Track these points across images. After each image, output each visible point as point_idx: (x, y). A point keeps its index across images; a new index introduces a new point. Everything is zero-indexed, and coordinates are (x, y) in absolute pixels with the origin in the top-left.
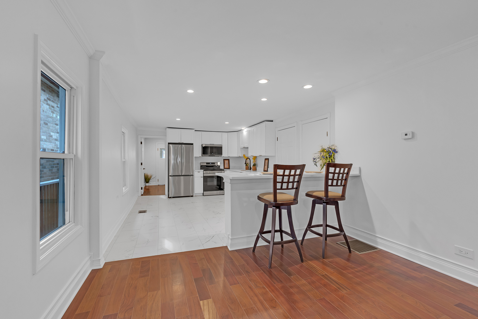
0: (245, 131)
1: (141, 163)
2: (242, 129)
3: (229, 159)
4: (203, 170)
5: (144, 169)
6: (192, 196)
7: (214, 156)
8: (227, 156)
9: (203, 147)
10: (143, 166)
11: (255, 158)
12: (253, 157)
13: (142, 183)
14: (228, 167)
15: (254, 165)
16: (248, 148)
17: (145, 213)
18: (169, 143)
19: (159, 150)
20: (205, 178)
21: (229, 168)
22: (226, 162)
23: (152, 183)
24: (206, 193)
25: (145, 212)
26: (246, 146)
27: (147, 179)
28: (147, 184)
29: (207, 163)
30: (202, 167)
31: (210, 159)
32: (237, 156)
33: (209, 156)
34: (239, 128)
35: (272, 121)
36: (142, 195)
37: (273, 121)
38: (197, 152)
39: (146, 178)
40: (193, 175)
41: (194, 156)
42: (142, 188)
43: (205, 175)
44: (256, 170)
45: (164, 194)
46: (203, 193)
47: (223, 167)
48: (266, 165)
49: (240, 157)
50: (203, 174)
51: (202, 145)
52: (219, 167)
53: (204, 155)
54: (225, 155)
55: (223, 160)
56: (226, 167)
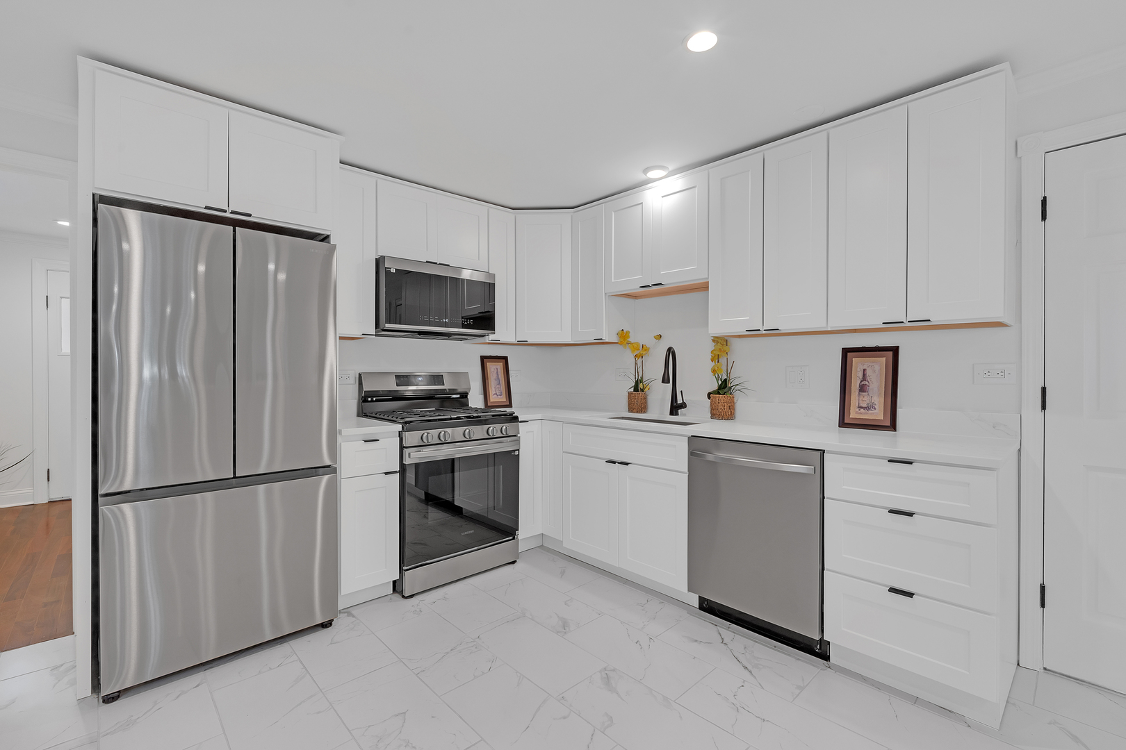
3: (505, 359)
4: (399, 427)
8: (513, 340)
9: (388, 273)
15: (724, 388)
16: (704, 287)
20: (410, 477)
24: (414, 578)
26: (676, 276)
29: (401, 379)
30: (373, 404)
32: (569, 341)
33: (421, 333)
41: (333, 329)
43: (413, 457)
44: (737, 417)
46: (394, 582)
47: (481, 397)
48: (862, 389)
49: (600, 343)
50: (402, 448)
51: (379, 262)
52: (464, 395)
53: (388, 326)
54: (504, 330)
55: (483, 358)
56: (493, 399)
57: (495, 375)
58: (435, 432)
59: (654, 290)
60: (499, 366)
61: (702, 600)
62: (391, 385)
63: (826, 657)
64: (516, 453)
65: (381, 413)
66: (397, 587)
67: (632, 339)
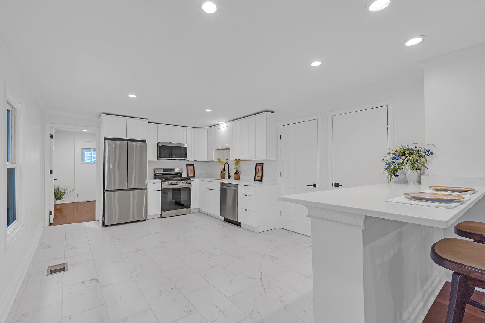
0: (223, 126)
1: (50, 171)
2: (220, 123)
3: (194, 165)
4: (161, 181)
5: (54, 179)
6: (145, 220)
7: (176, 159)
8: (193, 160)
9: (160, 146)
10: (54, 175)
11: (237, 162)
12: (235, 162)
13: (50, 204)
14: (192, 175)
15: (237, 172)
16: (229, 149)
17: (65, 273)
18: (105, 139)
19: (80, 150)
20: (163, 191)
21: (194, 177)
22: (190, 168)
23: (66, 200)
24: (165, 214)
25: (63, 269)
26: (225, 146)
27: (58, 195)
28: (58, 202)
29: (164, 170)
30: (157, 176)
31: (167, 164)
32: (207, 160)
33: (168, 159)
34: (216, 122)
35: (273, 112)
36: (51, 224)
37: (275, 112)
38: (152, 153)
39: (56, 193)
40: (145, 188)
41: (148, 159)
42: (51, 213)
43: (164, 187)
44: (239, 179)
45: (93, 219)
46: (160, 214)
47: (186, 175)
48: (258, 173)
49: (213, 161)
50: (162, 185)
51: (158, 144)
52: (181, 174)
53: (159, 158)
54: (190, 158)
55: (187, 165)
56: (189, 175)
57: (190, 169)
58: (169, 182)
59: (222, 149)
60: (192, 167)
61: (225, 218)
62: (162, 172)
63: (240, 226)
64: (190, 188)
65: (159, 178)
66: (160, 215)
67: (221, 160)
